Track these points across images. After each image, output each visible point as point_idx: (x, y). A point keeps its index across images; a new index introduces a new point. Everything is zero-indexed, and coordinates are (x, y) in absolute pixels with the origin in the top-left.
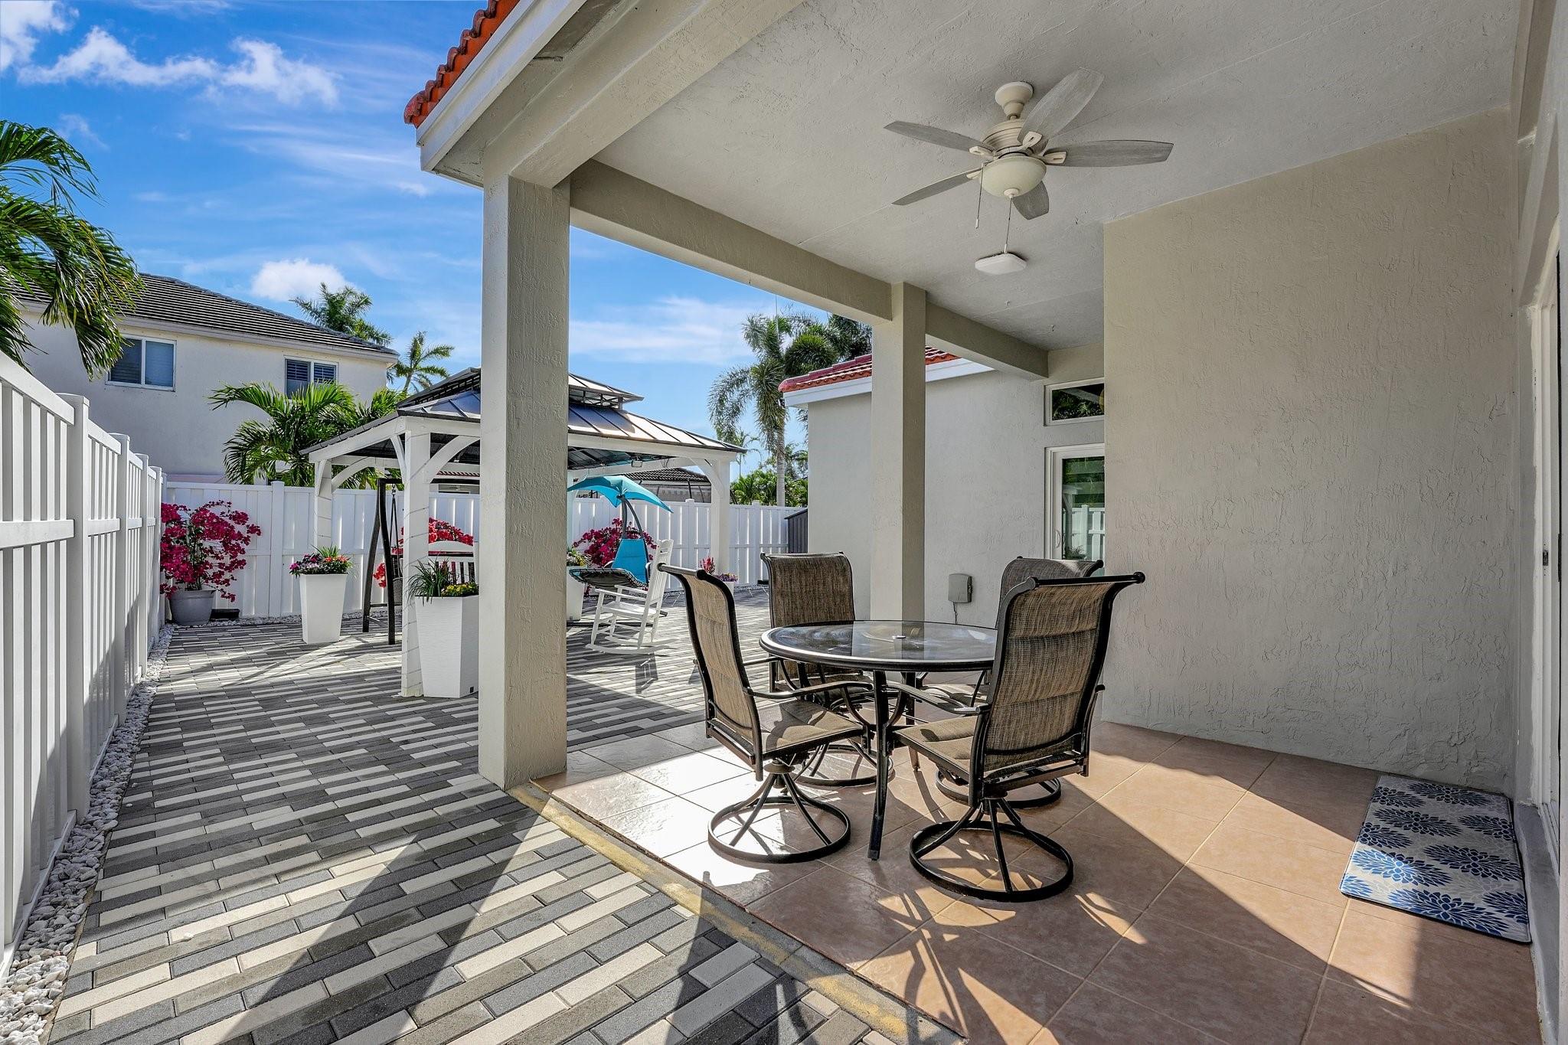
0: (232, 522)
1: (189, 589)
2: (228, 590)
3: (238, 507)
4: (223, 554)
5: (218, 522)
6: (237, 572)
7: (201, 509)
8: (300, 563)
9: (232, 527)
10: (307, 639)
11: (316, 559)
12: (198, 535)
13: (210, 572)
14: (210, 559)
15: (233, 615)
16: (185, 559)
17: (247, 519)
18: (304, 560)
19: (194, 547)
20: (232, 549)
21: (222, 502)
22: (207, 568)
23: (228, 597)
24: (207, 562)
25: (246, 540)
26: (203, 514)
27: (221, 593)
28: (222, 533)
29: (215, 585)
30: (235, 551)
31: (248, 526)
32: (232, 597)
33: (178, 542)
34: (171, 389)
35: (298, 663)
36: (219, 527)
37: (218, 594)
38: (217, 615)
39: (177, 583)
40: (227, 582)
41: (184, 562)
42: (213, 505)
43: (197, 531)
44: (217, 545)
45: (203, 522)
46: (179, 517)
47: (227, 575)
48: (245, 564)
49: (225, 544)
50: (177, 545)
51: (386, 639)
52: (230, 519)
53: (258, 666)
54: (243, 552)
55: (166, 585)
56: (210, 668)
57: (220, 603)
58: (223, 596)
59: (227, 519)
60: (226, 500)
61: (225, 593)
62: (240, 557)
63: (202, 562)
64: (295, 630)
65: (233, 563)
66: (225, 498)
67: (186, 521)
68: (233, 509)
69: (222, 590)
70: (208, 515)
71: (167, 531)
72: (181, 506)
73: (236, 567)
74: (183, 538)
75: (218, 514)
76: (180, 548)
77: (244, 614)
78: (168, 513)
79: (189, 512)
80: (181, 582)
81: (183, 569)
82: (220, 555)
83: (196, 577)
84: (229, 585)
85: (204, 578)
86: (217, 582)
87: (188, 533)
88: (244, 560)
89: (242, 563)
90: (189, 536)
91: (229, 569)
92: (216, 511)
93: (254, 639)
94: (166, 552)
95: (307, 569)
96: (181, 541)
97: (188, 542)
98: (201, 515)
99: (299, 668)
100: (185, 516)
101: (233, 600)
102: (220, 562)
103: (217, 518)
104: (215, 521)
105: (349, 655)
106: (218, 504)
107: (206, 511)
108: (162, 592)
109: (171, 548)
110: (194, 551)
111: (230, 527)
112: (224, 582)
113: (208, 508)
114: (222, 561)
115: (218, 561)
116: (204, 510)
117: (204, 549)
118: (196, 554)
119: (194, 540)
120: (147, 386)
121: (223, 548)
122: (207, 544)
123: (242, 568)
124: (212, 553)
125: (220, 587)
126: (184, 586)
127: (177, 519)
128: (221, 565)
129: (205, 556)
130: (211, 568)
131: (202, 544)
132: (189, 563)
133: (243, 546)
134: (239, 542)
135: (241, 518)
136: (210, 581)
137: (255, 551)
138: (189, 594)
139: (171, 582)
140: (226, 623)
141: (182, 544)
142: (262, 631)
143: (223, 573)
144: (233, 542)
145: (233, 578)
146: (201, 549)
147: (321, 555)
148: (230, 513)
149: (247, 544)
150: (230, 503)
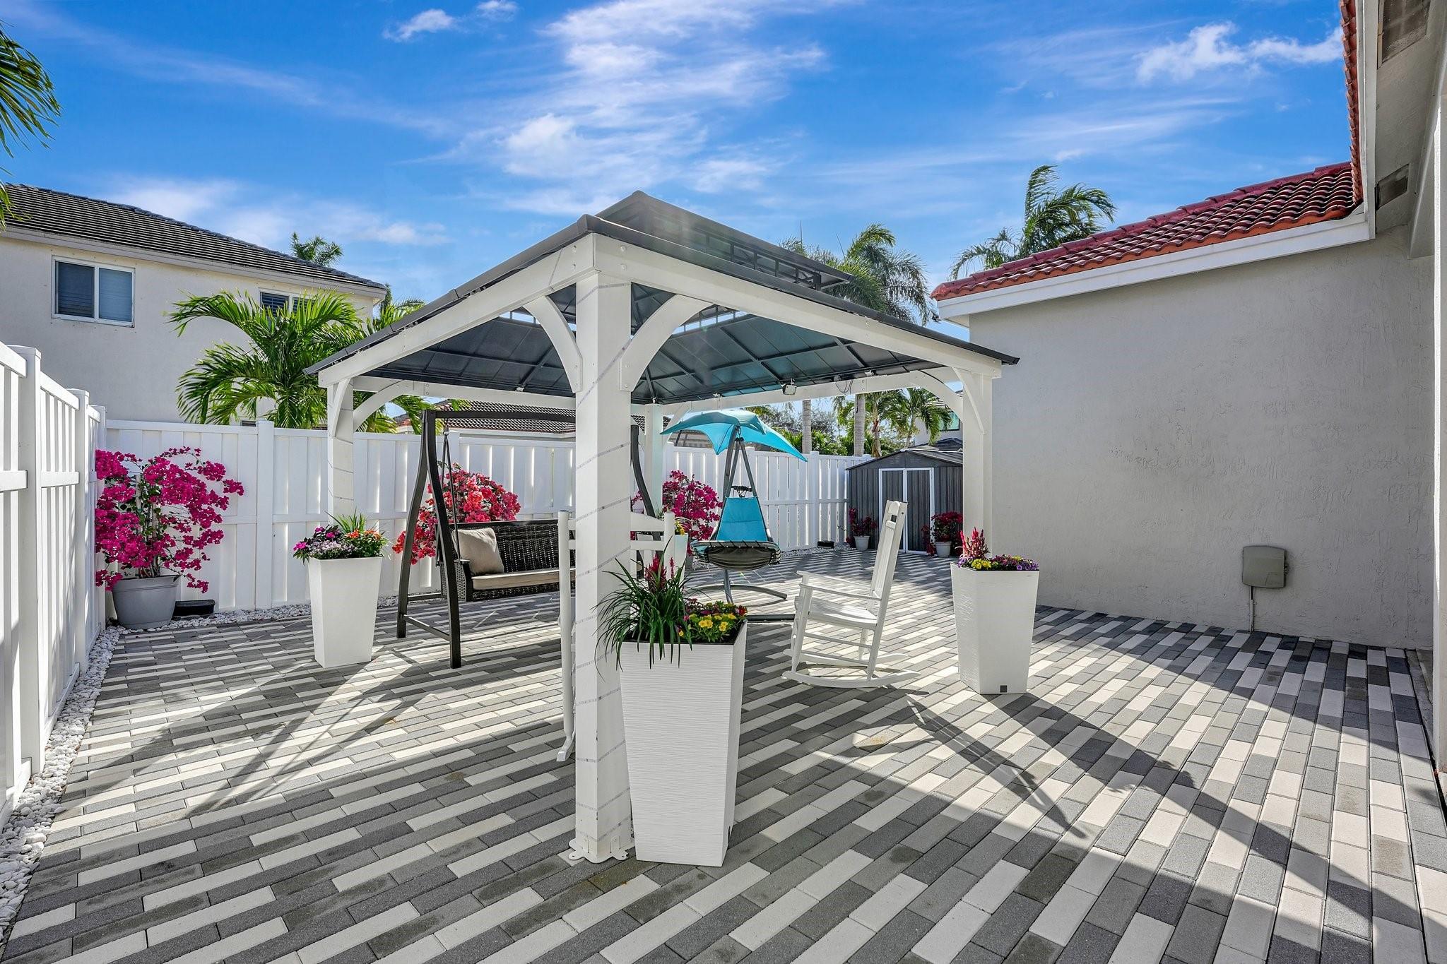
0: (202, 478)
1: (143, 575)
2: (198, 575)
3: (211, 455)
4: (191, 524)
5: (183, 478)
6: (210, 549)
7: (157, 459)
8: (309, 542)
9: (203, 485)
10: (324, 657)
11: (333, 534)
12: (152, 497)
13: (171, 552)
14: (171, 531)
15: (206, 609)
16: (134, 532)
17: (223, 473)
18: (315, 536)
19: (148, 514)
20: (202, 515)
21: (188, 449)
22: (167, 546)
23: (198, 586)
24: (167, 536)
25: (223, 503)
26: (161, 466)
27: (188, 580)
28: (188, 493)
29: (179, 569)
30: (206, 518)
31: (226, 482)
32: (204, 586)
33: (123, 507)
34: (129, 324)
35: (321, 723)
36: (183, 487)
37: (183, 581)
38: (183, 610)
39: (123, 568)
40: (196, 564)
41: (132, 537)
42: (175, 453)
43: (151, 490)
44: (181, 511)
45: (161, 478)
46: (125, 471)
47: (196, 554)
48: (222, 536)
49: (193, 510)
50: (123, 512)
51: (445, 652)
52: (200, 472)
53: (255, 734)
54: (218, 519)
55: (104, 572)
56: (164, 744)
57: (185, 593)
58: (190, 585)
59: (194, 474)
60: (193, 447)
61: (193, 580)
62: (214, 527)
63: (159, 538)
64: (298, 634)
65: (205, 535)
66: (193, 443)
67: (135, 477)
68: (204, 458)
69: (189, 575)
70: (168, 467)
71: (106, 491)
72: (128, 455)
73: (210, 541)
74: (132, 501)
75: (182, 467)
76: (125, 517)
77: (221, 607)
78: (106, 464)
79: (139, 463)
80: (129, 566)
81: (132, 549)
82: (185, 525)
83: (150, 558)
84: (200, 567)
85: (164, 559)
86: (182, 565)
87: (138, 494)
88: (220, 532)
89: (218, 536)
90: (140, 498)
91: (200, 544)
92: (179, 461)
93: (242, 656)
94: (103, 524)
95: (322, 551)
96: (129, 506)
97: (139, 506)
98: (158, 469)
99: (328, 742)
100: (134, 470)
101: (205, 589)
102: (186, 535)
103: (181, 472)
104: (178, 476)
105: (400, 696)
106: (182, 451)
107: (164, 463)
108: (99, 582)
109: (113, 516)
110: (148, 521)
111: (199, 485)
112: (192, 565)
113: (167, 458)
114: (189, 534)
115: (184, 534)
116: (161, 461)
117: (163, 517)
118: (151, 524)
119: (147, 504)
120: (102, 321)
121: (190, 515)
122: (167, 509)
123: (217, 542)
124: (175, 522)
125: (186, 571)
126: (133, 571)
127: (121, 474)
128: (188, 540)
129: (165, 527)
130: (173, 544)
131: (159, 510)
132: (140, 540)
133: (218, 510)
134: (213, 506)
135: (215, 471)
136: (171, 565)
137: (233, 517)
138: (142, 583)
139: (116, 567)
140: (195, 622)
141: (129, 510)
142: (250, 637)
143: (190, 551)
144: (205, 507)
145: (204, 558)
146: (158, 517)
147: (340, 527)
148: (199, 464)
149: (225, 508)
150: (198, 450)
